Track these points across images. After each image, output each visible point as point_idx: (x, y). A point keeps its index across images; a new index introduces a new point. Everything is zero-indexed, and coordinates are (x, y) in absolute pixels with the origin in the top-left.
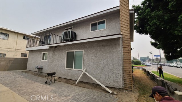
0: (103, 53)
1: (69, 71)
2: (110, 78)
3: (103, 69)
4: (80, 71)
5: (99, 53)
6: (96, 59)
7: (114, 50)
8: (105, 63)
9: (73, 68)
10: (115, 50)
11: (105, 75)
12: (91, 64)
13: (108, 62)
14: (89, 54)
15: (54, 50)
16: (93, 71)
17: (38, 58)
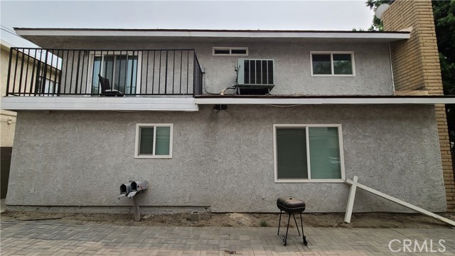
0: (397, 136)
1: (293, 187)
2: (422, 194)
3: (402, 172)
4: (334, 186)
5: (388, 136)
6: (382, 150)
7: (423, 130)
8: (406, 159)
9: (307, 177)
10: (425, 130)
11: (410, 188)
12: (368, 164)
13: (412, 157)
14: (361, 137)
15: (213, 119)
16: (377, 181)
17: (107, 148)
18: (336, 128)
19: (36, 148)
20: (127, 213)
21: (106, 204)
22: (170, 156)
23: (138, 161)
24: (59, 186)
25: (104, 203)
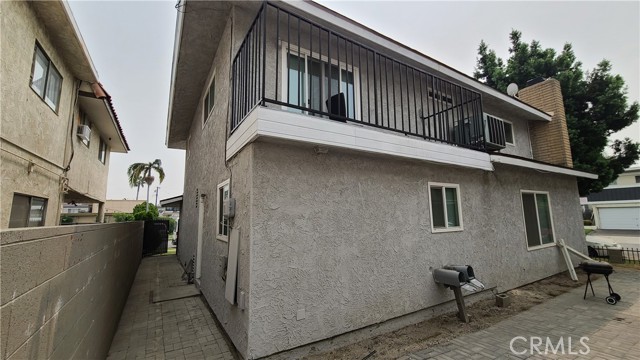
4: (551, 249)
9: (540, 243)
17: (401, 219)
18: (545, 195)
19: (299, 222)
20: (431, 317)
21: (411, 310)
22: (461, 228)
23: (436, 237)
24: (347, 295)
25: (409, 310)
